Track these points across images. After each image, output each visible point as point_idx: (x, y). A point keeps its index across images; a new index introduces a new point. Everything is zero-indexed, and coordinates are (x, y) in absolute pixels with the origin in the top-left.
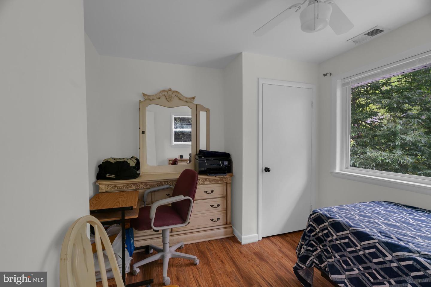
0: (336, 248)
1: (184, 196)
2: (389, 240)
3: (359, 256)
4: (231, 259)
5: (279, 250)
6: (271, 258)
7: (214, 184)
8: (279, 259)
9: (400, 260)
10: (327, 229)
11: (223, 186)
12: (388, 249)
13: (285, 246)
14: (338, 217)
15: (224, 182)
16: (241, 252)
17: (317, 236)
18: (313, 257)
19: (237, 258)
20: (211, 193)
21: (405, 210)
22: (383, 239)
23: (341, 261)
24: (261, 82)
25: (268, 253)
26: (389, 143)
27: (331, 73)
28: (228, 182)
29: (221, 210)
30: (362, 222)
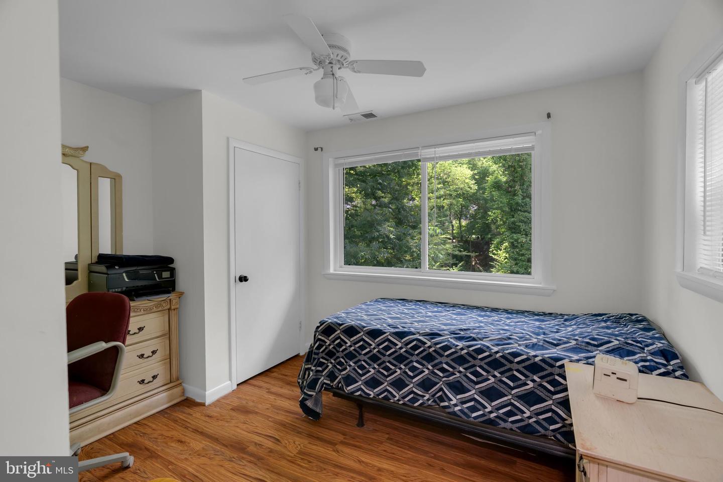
0: (350, 356)
1: (106, 343)
2: (397, 330)
3: (374, 354)
4: (196, 431)
5: (267, 392)
6: (260, 406)
7: (144, 314)
8: (271, 403)
9: (407, 344)
10: (339, 338)
11: (164, 316)
12: (397, 337)
13: (274, 385)
14: (350, 321)
15: (165, 308)
16: (208, 416)
17: (327, 351)
18: (323, 378)
19: (205, 427)
20: (139, 333)
21: (399, 303)
22: (393, 330)
23: (356, 368)
24: (233, 144)
25: (253, 401)
26: (367, 235)
27: (322, 148)
28: (173, 307)
29: (159, 359)
30: (372, 320)
